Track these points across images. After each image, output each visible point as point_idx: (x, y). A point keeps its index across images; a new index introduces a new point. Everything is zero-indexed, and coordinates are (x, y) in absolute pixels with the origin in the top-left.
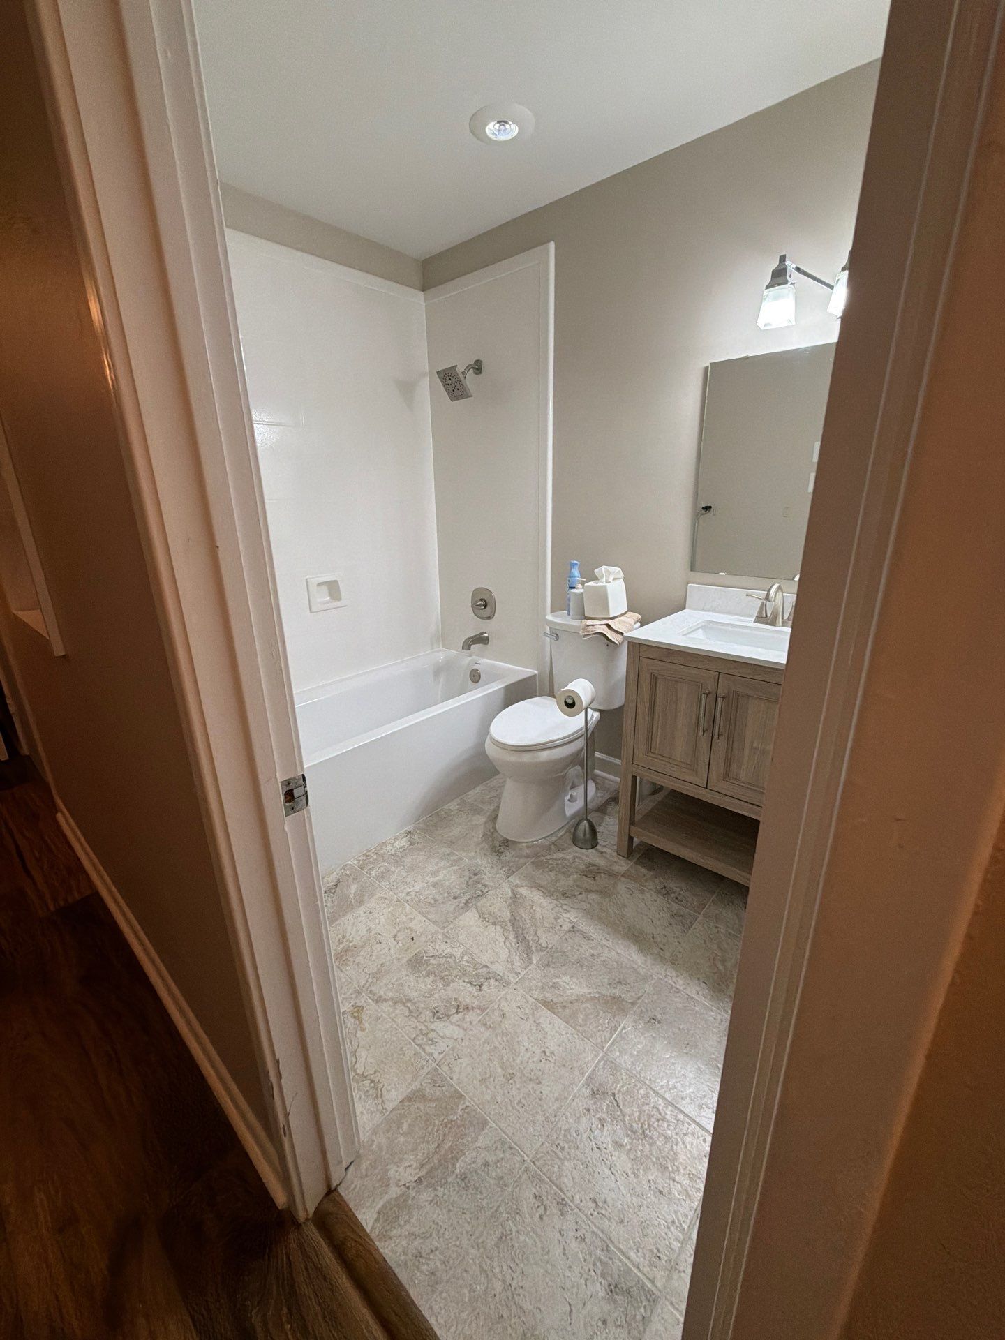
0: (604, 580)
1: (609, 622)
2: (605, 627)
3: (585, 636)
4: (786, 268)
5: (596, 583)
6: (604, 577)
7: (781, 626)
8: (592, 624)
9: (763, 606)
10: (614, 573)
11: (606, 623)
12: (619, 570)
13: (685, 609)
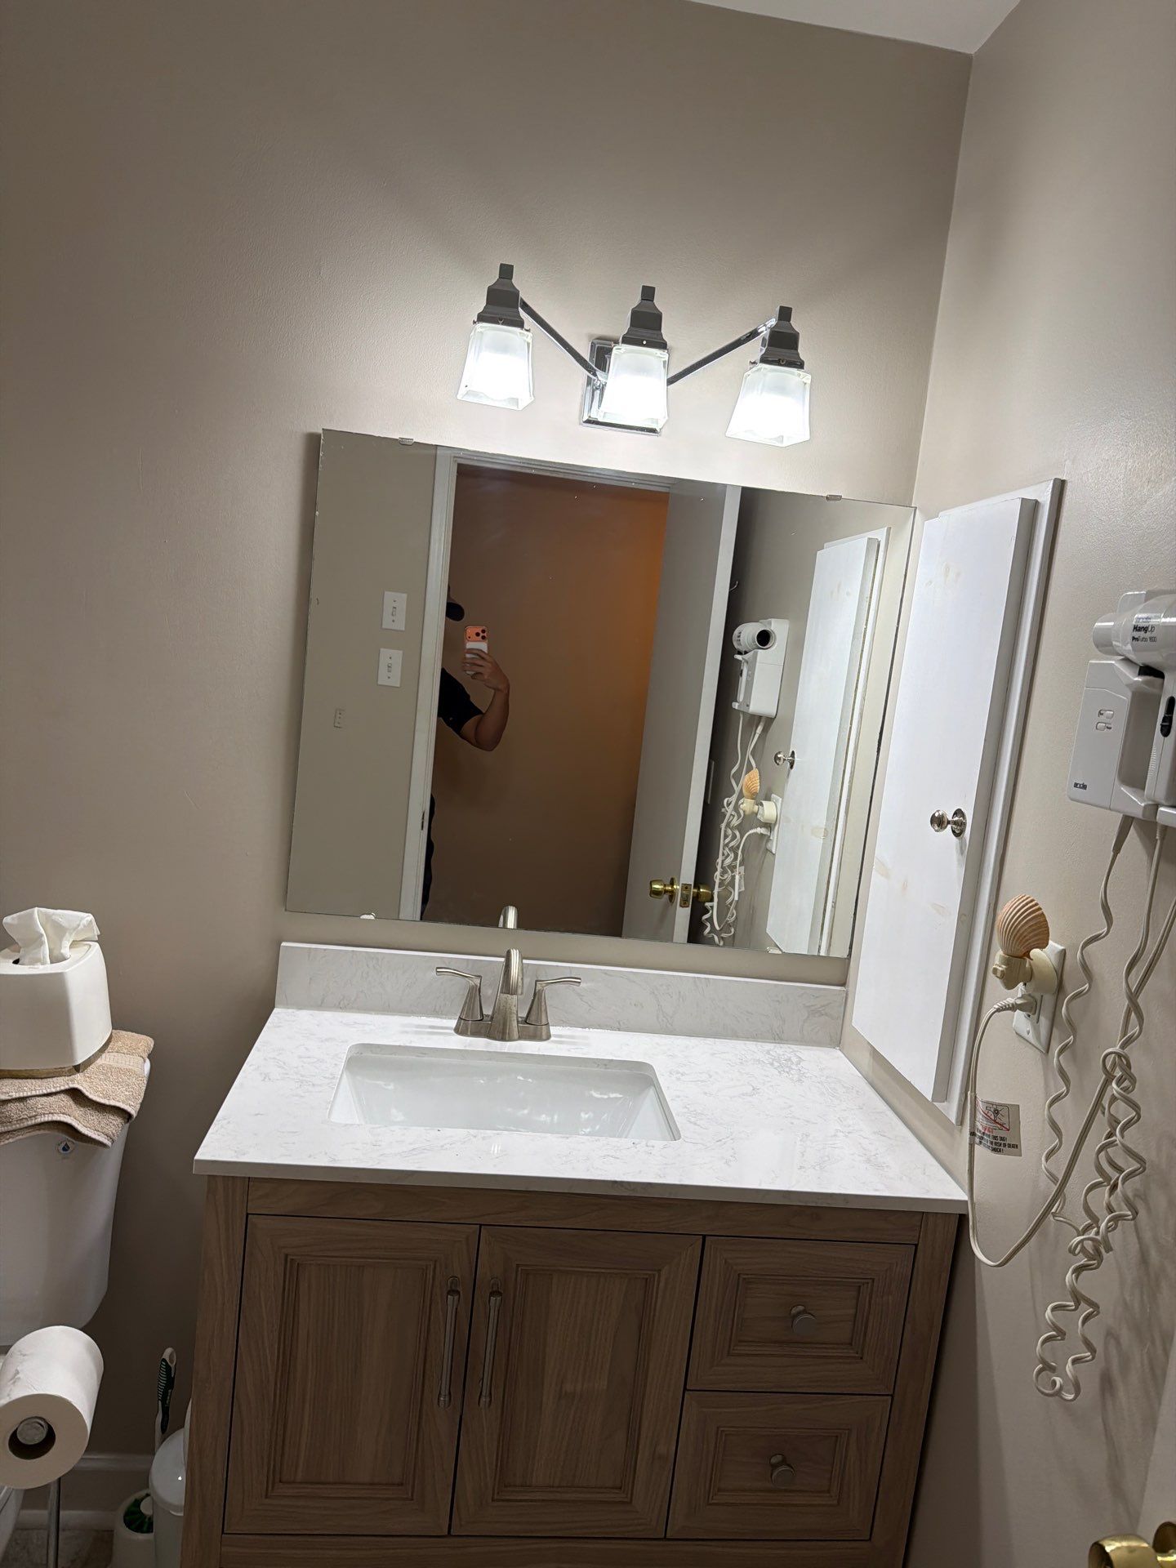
0: (46, 951)
4: (516, 293)
5: (16, 962)
6: (42, 943)
7: (520, 1038)
8: (15, 1095)
9: (475, 993)
10: (75, 929)
11: (67, 1087)
12: (89, 917)
13: (276, 1010)
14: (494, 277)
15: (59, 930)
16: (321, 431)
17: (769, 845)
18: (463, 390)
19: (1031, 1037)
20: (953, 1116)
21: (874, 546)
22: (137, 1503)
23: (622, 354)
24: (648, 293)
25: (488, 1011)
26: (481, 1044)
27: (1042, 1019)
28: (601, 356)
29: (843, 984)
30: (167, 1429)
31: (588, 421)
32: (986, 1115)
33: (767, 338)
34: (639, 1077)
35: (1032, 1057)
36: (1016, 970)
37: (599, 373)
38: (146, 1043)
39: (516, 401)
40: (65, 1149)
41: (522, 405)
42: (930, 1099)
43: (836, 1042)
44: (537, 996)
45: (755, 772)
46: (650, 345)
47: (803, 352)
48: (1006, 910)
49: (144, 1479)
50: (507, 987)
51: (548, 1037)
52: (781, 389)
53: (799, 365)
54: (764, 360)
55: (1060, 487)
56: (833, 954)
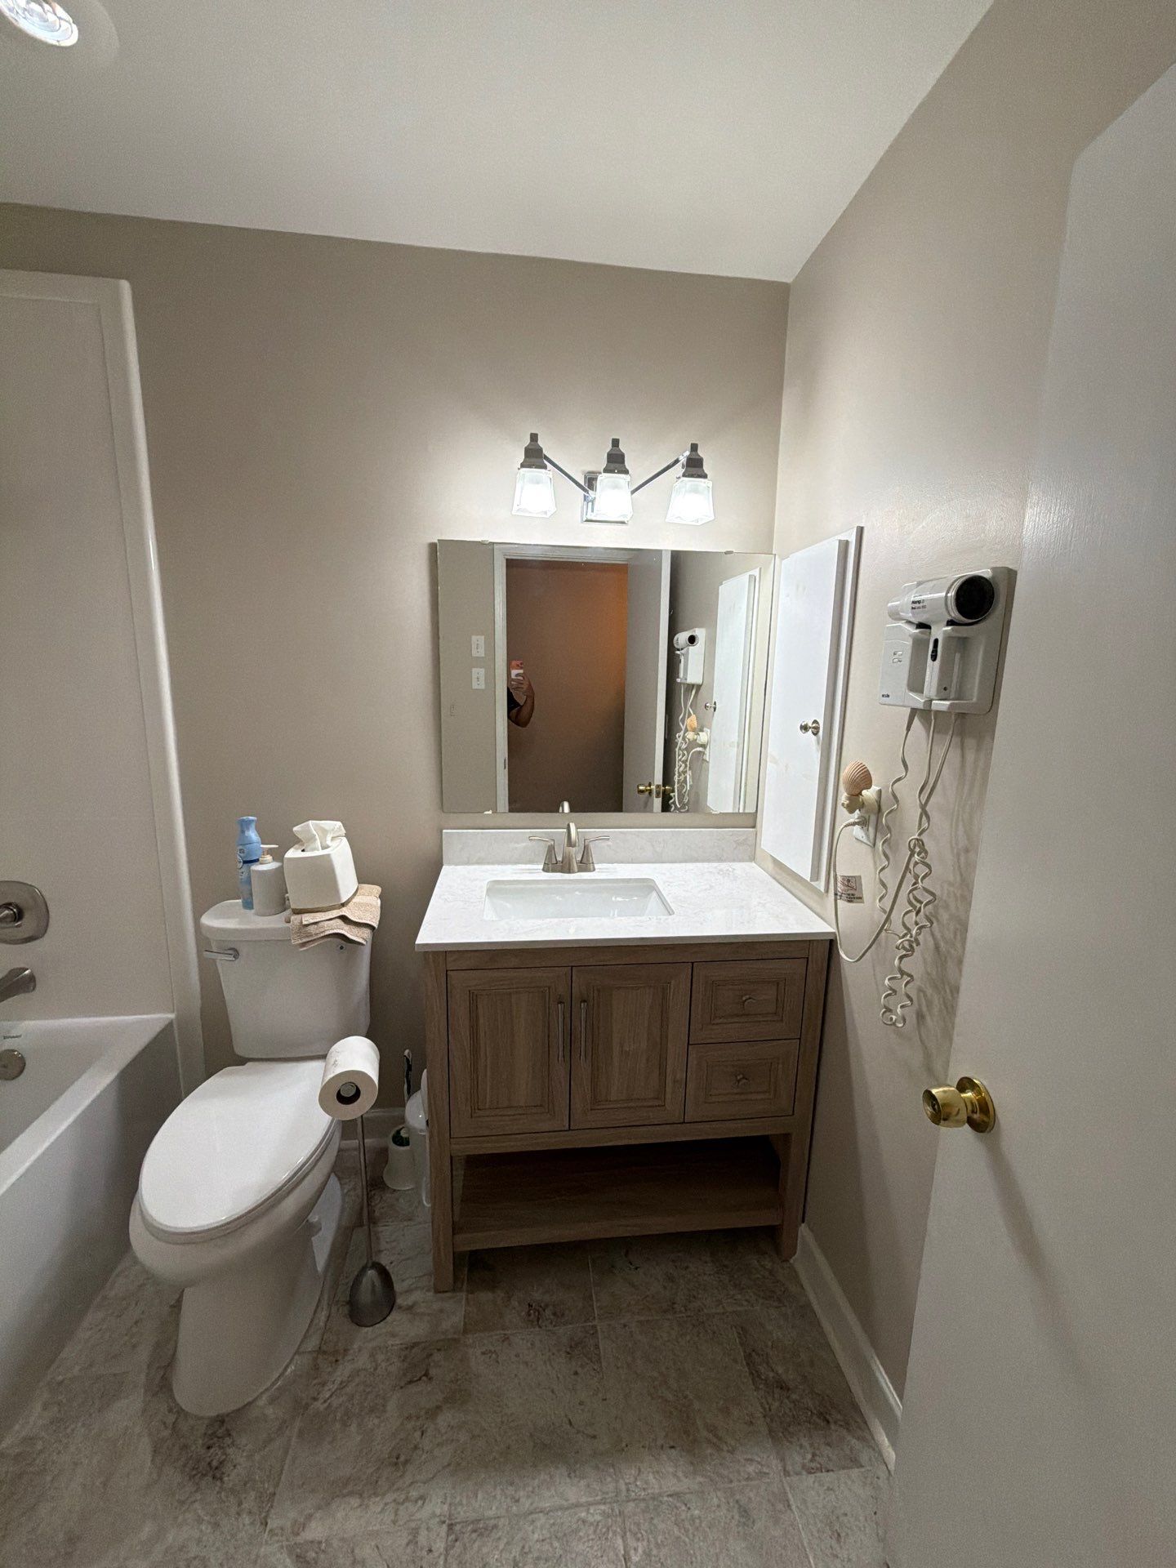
0: (318, 843)
1: (345, 911)
2: (339, 922)
3: (303, 945)
4: (541, 450)
5: (303, 851)
6: (316, 840)
7: (579, 871)
8: (312, 921)
9: (551, 850)
10: (333, 830)
11: (338, 915)
12: (339, 824)
13: (444, 867)
14: (527, 441)
15: (325, 832)
16: (436, 541)
17: (704, 757)
18: (515, 508)
19: (865, 841)
20: (822, 889)
21: (752, 578)
22: (398, 1132)
23: (604, 479)
24: (616, 443)
25: (560, 859)
26: (558, 876)
27: (870, 829)
28: (591, 481)
29: (754, 827)
30: (410, 1093)
31: (587, 521)
32: (843, 884)
33: (685, 463)
34: (647, 887)
35: (865, 850)
36: (854, 803)
37: (590, 492)
38: (377, 889)
39: (546, 513)
40: (342, 948)
41: (549, 514)
42: (809, 880)
43: (752, 858)
44: (586, 848)
45: (693, 717)
46: (619, 472)
47: (706, 468)
48: (847, 771)
49: (402, 1120)
50: (570, 844)
51: (594, 870)
52: (695, 491)
53: (705, 476)
54: (684, 475)
55: (861, 531)
56: (747, 811)
